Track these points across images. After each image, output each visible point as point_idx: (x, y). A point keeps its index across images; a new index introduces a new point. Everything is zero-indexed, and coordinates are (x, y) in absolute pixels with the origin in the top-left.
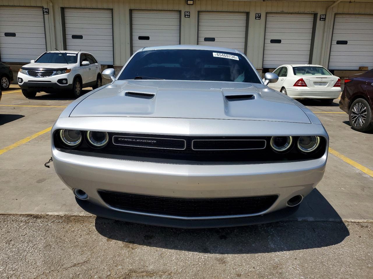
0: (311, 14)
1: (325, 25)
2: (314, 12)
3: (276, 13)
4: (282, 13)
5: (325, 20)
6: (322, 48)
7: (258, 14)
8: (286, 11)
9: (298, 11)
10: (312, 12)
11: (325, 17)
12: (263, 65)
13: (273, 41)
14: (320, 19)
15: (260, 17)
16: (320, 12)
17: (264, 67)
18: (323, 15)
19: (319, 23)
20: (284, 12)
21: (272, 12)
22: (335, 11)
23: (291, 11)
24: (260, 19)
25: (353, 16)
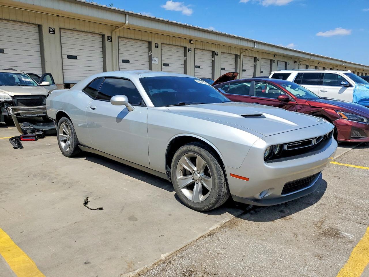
0: (100, 34)
1: (112, 45)
2: (102, 34)
3: (69, 29)
4: (75, 30)
5: (111, 41)
6: (113, 65)
7: (52, 28)
8: (78, 29)
9: (89, 30)
10: (101, 33)
11: (111, 38)
12: (64, 80)
13: (69, 57)
14: (108, 40)
15: (54, 31)
16: (107, 34)
17: (65, 83)
18: (110, 37)
19: (108, 44)
20: (77, 30)
21: (65, 28)
22: (118, 35)
23: (83, 30)
24: (54, 34)
25: (131, 40)
